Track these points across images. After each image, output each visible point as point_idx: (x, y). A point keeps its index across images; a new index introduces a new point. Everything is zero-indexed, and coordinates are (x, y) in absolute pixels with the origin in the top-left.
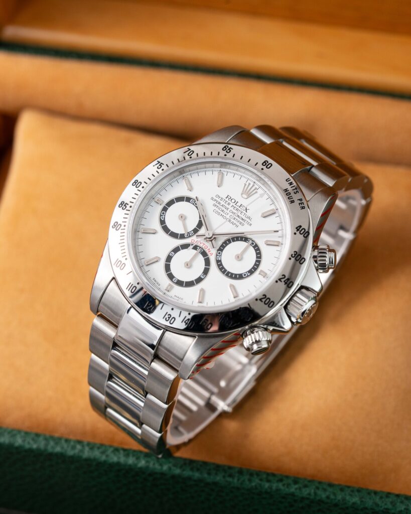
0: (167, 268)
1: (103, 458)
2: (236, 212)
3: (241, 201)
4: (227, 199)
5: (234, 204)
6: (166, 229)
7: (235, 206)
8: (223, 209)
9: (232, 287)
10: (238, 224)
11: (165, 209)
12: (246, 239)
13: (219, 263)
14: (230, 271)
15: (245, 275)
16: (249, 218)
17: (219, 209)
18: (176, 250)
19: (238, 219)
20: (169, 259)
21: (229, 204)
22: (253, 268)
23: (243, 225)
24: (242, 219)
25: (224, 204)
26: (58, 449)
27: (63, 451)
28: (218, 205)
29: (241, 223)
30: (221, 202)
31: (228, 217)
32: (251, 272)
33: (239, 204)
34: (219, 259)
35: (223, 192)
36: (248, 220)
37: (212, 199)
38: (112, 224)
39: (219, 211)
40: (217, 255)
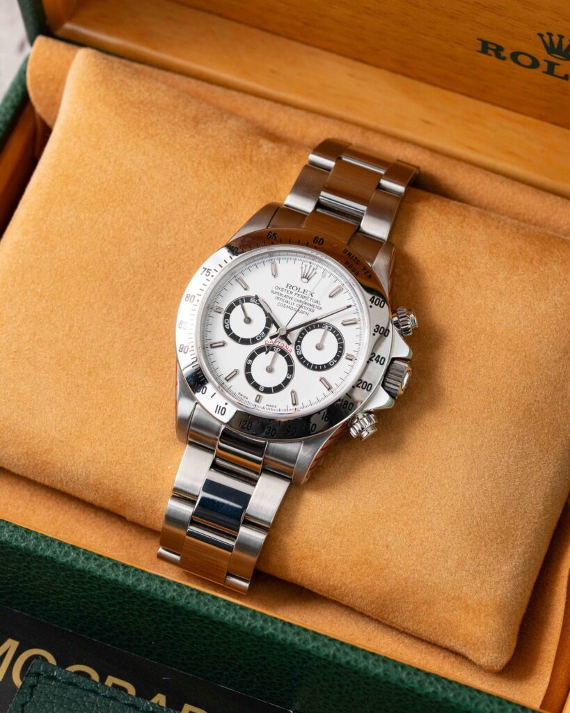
0: (249, 378)
2: (301, 299)
3: (303, 286)
4: (288, 288)
6: (235, 338)
7: (298, 293)
8: (287, 299)
9: (322, 379)
10: (307, 311)
11: (227, 317)
12: (321, 325)
13: (301, 359)
14: (315, 363)
15: (332, 363)
16: (317, 302)
17: (283, 301)
18: (252, 357)
19: (306, 306)
20: (248, 368)
21: (291, 293)
22: (338, 353)
23: (313, 311)
24: (310, 305)
25: (287, 294)
28: (280, 297)
29: (310, 310)
30: (283, 293)
31: (294, 306)
32: (337, 358)
33: (302, 290)
34: (300, 354)
35: (281, 282)
36: (316, 304)
37: (272, 292)
38: (178, 348)
39: (284, 303)
40: (296, 351)
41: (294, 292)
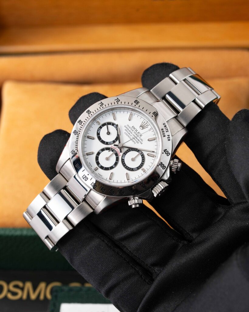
0: (97, 158)
2: (135, 135)
3: (139, 130)
4: (132, 128)
5: (135, 131)
6: (99, 138)
7: (136, 132)
8: (130, 132)
9: (127, 174)
10: (136, 142)
11: (101, 127)
12: (138, 151)
13: (123, 161)
14: (128, 166)
15: (135, 169)
16: (142, 140)
17: (128, 132)
18: (103, 150)
19: (136, 139)
20: (98, 154)
21: (133, 131)
22: (139, 166)
24: (138, 140)
25: (131, 130)
28: (127, 130)
29: (137, 142)
30: (129, 129)
31: (131, 137)
32: (138, 168)
33: (138, 132)
34: (123, 159)
35: (131, 124)
36: (141, 141)
37: (125, 126)
38: (73, 131)
39: (127, 134)
40: (122, 156)
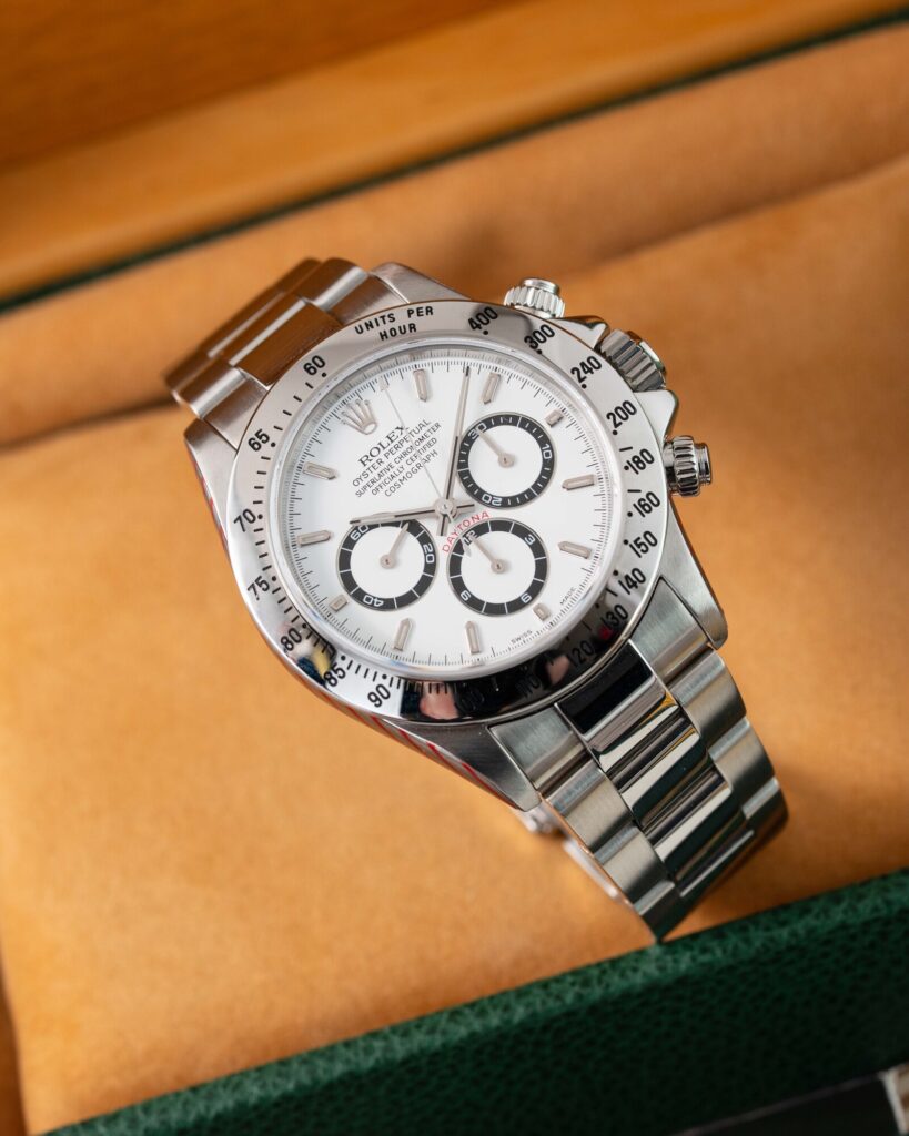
1: (438, 1041)
2: (400, 451)
3: (380, 436)
4: (369, 464)
5: (383, 452)
7: (387, 450)
8: (388, 475)
10: (429, 450)
11: (359, 596)
12: (469, 440)
13: (510, 502)
14: (532, 483)
15: (547, 454)
16: (421, 426)
17: (385, 483)
21: (380, 462)
22: (535, 435)
23: (434, 441)
25: (378, 471)
26: (339, 1069)
27: (352, 1067)
28: (376, 484)
29: (429, 445)
30: (371, 477)
31: (408, 469)
32: (544, 440)
33: (385, 442)
34: (500, 500)
35: (350, 470)
36: (424, 430)
37: (359, 494)
39: (392, 484)
40: (490, 505)
41: (381, 456)
